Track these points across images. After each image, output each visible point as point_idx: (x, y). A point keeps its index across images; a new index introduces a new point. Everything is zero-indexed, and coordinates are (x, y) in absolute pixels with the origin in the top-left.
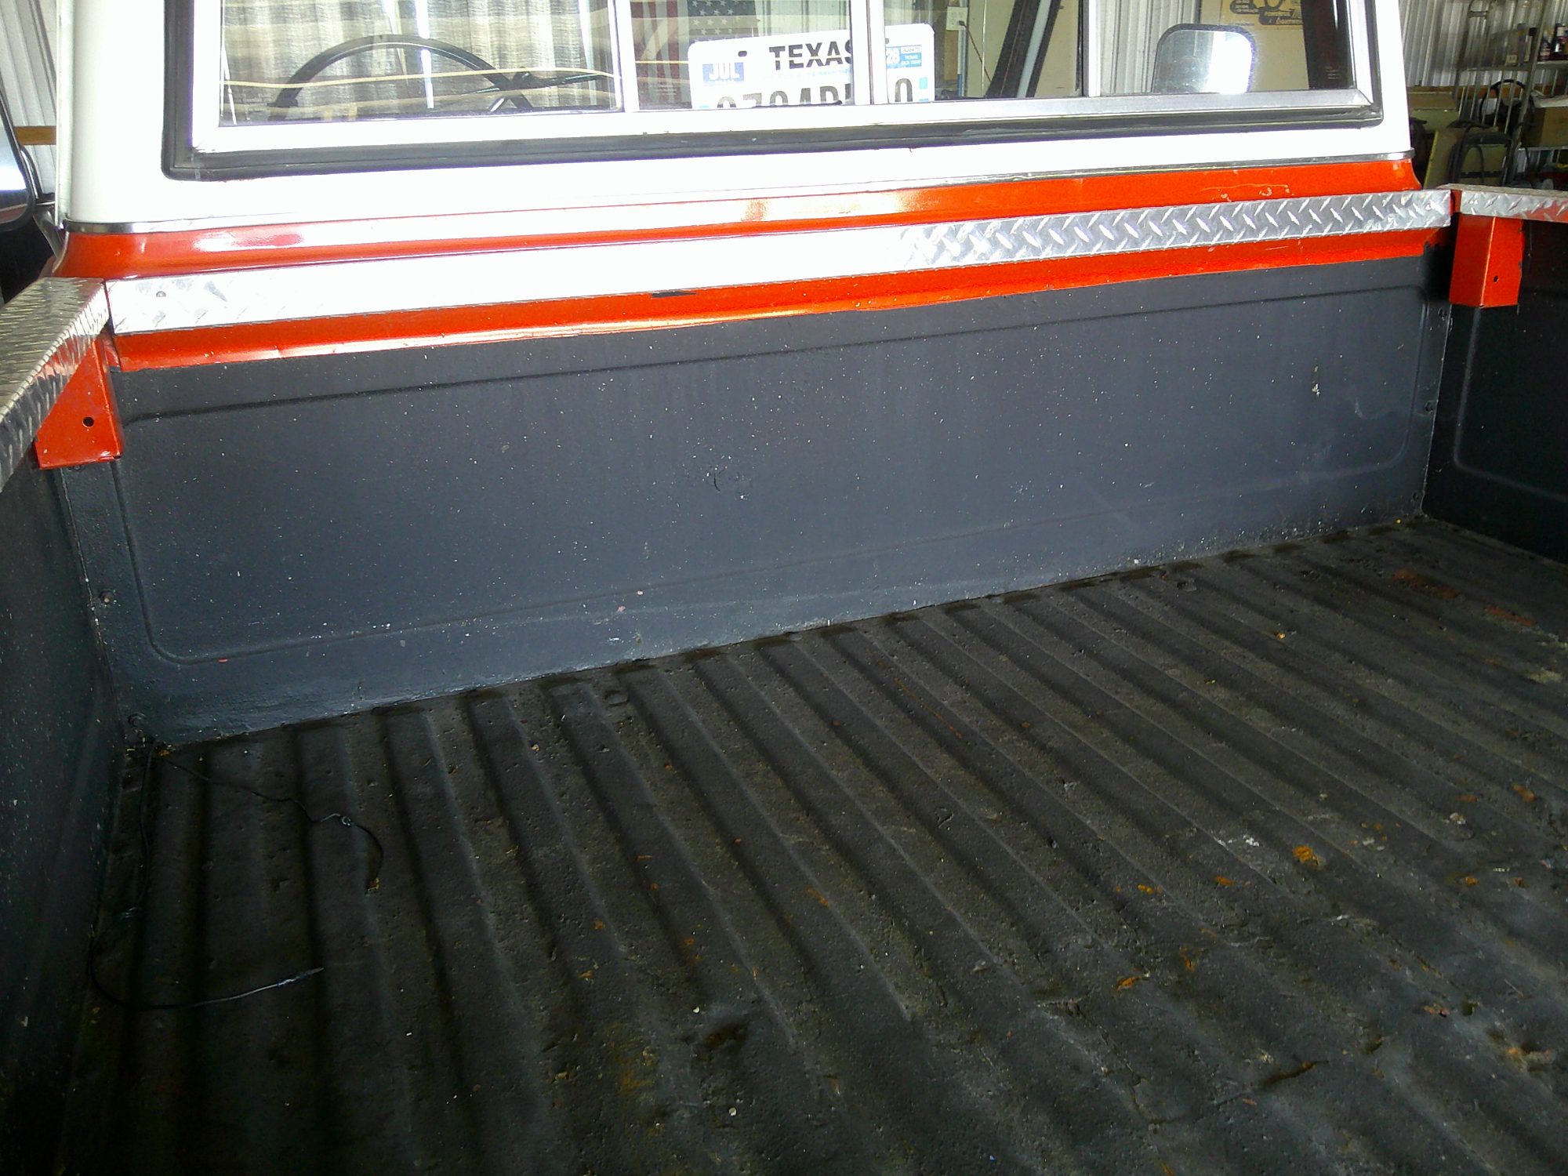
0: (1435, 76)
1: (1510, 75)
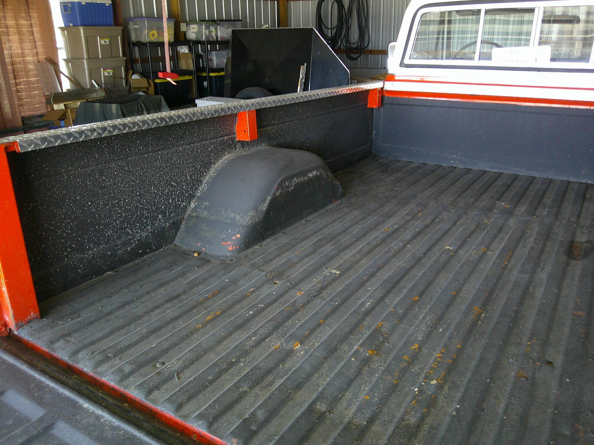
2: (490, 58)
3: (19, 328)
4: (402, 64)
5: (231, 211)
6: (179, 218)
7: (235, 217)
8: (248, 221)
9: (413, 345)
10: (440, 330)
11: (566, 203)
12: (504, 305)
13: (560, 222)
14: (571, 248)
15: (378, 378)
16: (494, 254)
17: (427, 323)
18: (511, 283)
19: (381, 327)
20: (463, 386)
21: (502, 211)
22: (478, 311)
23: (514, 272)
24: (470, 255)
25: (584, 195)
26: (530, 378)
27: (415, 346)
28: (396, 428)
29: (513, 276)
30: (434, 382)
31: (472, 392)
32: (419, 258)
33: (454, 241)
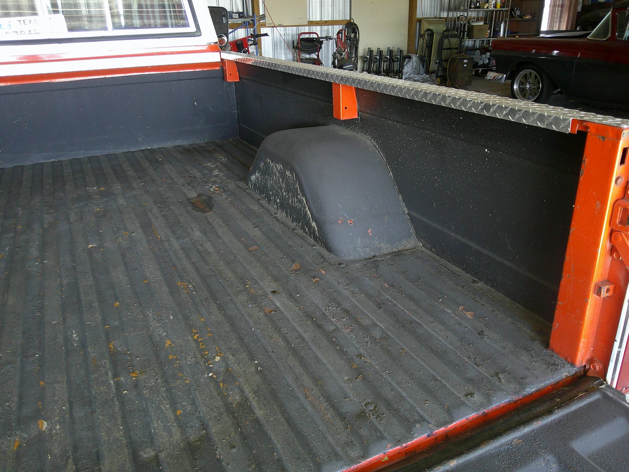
0: (442, 13)
1: (462, 14)
9: (164, 343)
10: (172, 317)
11: (150, 170)
12: (197, 270)
13: (162, 187)
14: (194, 206)
15: (169, 390)
16: (138, 234)
17: (154, 318)
18: (181, 251)
19: (115, 348)
20: (241, 346)
21: (102, 195)
22: (184, 285)
23: (173, 241)
24: (120, 243)
25: (157, 160)
26: (276, 309)
27: (168, 342)
28: (233, 413)
29: (176, 245)
30: (218, 359)
31: (253, 344)
32: (74, 268)
33: (89, 238)
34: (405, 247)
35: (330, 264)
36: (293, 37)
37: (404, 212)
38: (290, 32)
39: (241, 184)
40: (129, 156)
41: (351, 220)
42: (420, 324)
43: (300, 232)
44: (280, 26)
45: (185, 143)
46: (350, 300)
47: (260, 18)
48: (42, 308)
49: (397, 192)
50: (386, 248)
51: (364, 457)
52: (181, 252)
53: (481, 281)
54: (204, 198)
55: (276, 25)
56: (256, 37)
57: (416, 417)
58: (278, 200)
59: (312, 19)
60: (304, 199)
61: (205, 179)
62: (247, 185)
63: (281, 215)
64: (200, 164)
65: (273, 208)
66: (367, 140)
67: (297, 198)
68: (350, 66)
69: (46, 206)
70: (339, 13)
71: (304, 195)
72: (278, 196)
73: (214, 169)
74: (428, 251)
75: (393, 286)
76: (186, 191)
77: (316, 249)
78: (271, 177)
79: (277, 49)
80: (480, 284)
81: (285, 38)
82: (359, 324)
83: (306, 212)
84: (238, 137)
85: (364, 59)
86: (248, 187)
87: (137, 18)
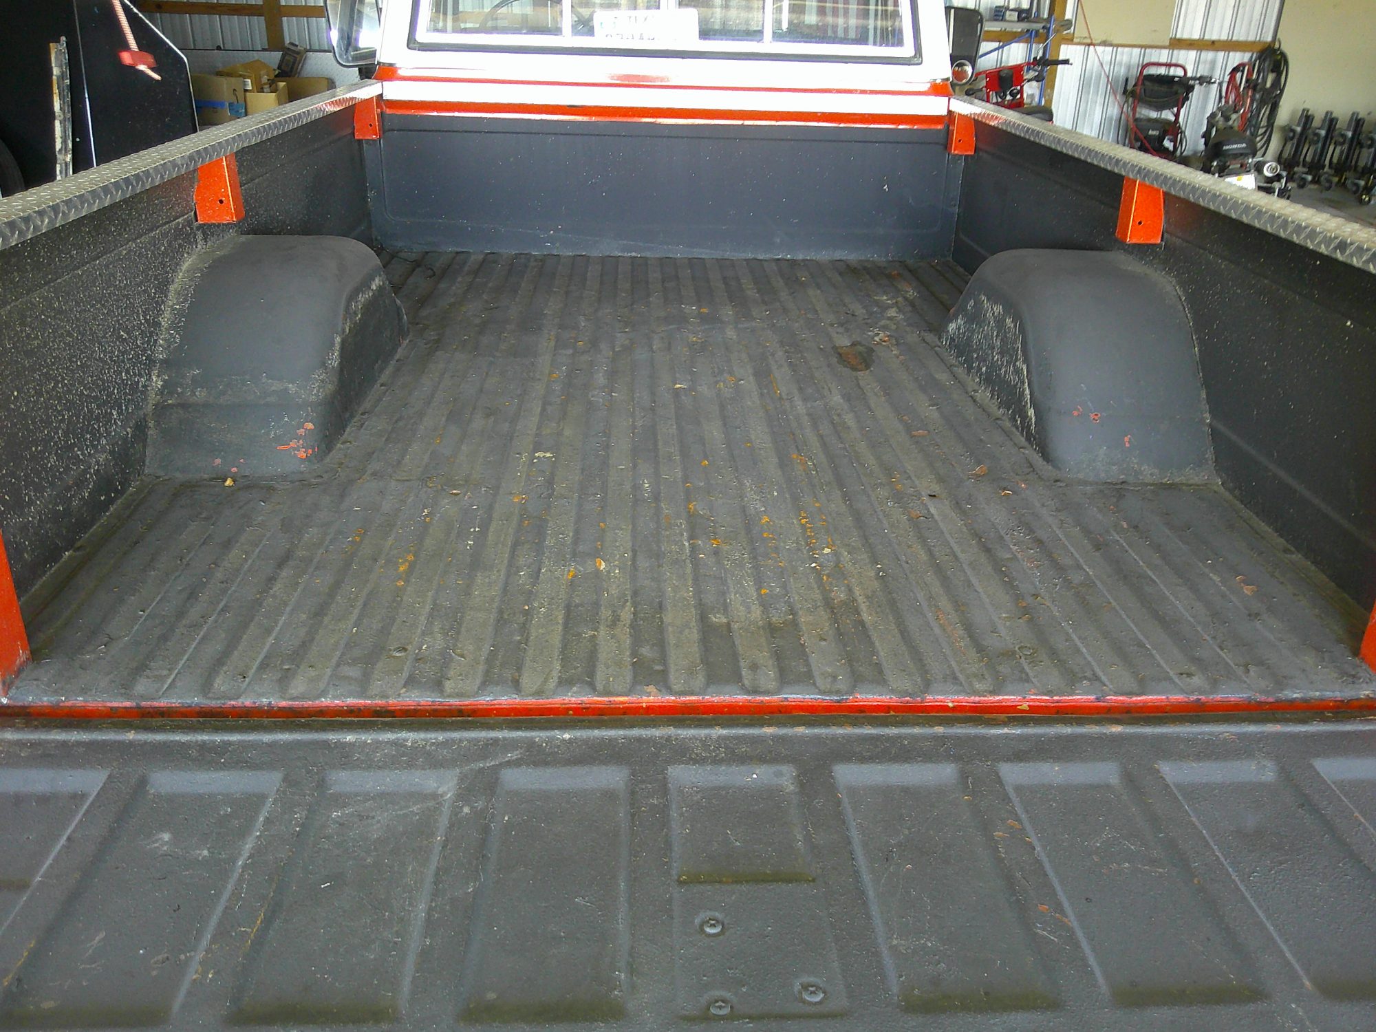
2: (590, 32)
3: (9, 688)
4: (412, 43)
5: (266, 377)
6: (141, 413)
7: (286, 389)
8: (318, 391)
9: (760, 519)
10: (776, 494)
11: (784, 295)
12: (824, 445)
13: (797, 322)
14: (841, 357)
15: (756, 567)
16: (749, 383)
17: (751, 488)
18: (806, 417)
19: (695, 509)
20: (863, 545)
21: (703, 319)
22: (801, 460)
23: (799, 403)
24: (720, 390)
25: (797, 278)
26: (928, 517)
27: (765, 519)
28: (832, 609)
29: (801, 408)
30: (827, 551)
31: (880, 547)
32: (652, 409)
33: (678, 375)
34: (1188, 480)
35: (1039, 477)
36: (1129, 70)
37: (1202, 421)
38: (1125, 59)
39: (930, 337)
40: (754, 266)
41: (1096, 415)
42: (1154, 582)
43: (1007, 424)
44: (1105, 43)
45: (852, 256)
46: (1052, 529)
47: (1062, 26)
48: (607, 447)
49: (1199, 384)
50: (1151, 474)
51: (992, 693)
52: (805, 420)
53: (1298, 551)
54: (860, 348)
55: (1094, 42)
56: (1045, 66)
57: (1088, 674)
58: (984, 369)
59: (1182, 33)
60: (1025, 368)
61: (869, 321)
62: (939, 339)
63: (984, 395)
64: (869, 296)
65: (972, 382)
66: (1167, 284)
67: (1014, 365)
68: (1239, 146)
69: (620, 321)
70: (1250, 24)
71: (1026, 361)
72: (985, 361)
73: (890, 307)
74: (1227, 494)
75: (1136, 527)
76: (834, 335)
77: (1023, 453)
78: (981, 327)
79: (1089, 93)
80: (1297, 557)
81: (1112, 71)
82: (1052, 561)
83: (1024, 390)
84: (950, 259)
85: (1288, 133)
86: (940, 344)
87: (814, 10)
